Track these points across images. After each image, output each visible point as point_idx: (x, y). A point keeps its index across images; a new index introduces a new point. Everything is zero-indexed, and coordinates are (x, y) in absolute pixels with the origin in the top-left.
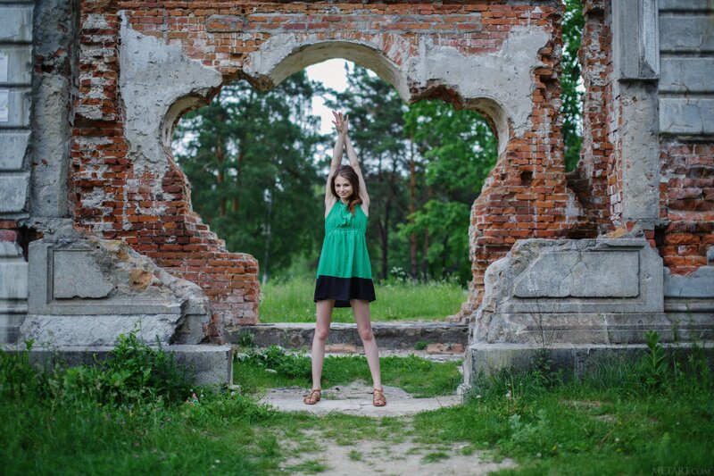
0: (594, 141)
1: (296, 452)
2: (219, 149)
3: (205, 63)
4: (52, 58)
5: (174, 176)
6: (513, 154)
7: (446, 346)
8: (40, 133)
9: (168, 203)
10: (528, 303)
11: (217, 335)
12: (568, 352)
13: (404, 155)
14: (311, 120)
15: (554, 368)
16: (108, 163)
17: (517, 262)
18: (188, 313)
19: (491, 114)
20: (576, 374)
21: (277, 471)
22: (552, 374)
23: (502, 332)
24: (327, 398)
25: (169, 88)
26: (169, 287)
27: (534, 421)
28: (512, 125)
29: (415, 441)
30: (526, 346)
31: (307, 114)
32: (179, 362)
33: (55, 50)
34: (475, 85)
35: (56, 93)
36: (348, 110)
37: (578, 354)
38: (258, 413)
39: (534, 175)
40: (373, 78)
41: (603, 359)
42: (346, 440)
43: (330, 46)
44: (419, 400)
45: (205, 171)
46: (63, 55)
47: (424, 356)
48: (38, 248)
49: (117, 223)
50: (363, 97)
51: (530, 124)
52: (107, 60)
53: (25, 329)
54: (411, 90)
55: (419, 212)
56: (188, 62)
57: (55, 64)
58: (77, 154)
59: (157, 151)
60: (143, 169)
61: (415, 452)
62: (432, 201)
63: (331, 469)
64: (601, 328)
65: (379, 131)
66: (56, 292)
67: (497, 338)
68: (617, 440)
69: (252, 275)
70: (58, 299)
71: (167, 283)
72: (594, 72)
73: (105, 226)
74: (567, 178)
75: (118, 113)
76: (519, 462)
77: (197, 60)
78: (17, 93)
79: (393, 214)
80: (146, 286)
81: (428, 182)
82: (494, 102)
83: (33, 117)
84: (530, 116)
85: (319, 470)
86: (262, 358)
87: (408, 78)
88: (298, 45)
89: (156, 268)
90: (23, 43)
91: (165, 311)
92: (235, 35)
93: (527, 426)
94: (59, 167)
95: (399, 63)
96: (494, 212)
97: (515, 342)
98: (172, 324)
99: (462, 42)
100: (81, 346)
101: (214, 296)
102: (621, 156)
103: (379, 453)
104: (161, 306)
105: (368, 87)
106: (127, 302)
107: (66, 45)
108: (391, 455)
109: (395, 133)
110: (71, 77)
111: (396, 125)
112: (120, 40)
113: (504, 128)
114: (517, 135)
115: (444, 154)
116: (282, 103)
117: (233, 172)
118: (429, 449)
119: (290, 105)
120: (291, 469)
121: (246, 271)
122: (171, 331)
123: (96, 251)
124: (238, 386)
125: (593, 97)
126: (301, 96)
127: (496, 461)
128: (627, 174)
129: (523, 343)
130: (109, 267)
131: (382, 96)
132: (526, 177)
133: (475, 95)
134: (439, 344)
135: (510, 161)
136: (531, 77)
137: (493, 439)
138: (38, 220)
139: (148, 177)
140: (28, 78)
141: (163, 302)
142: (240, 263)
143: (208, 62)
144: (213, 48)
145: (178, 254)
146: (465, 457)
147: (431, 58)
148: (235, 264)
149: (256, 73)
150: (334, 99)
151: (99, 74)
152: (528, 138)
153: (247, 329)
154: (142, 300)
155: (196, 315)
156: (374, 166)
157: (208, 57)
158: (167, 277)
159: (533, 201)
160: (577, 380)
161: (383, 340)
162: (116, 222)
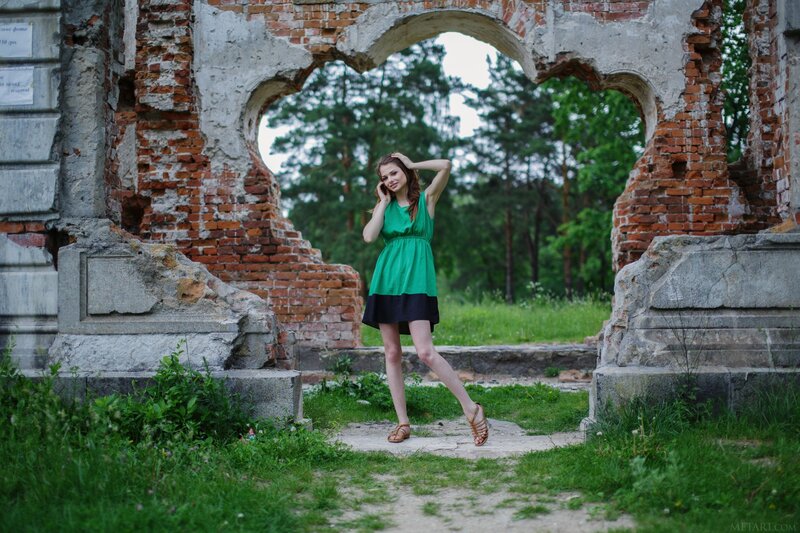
0: (764, 122)
1: (357, 503)
2: (346, 156)
3: (292, 40)
4: (85, 27)
5: (258, 175)
6: (662, 140)
7: (583, 373)
8: (71, 116)
9: (252, 207)
10: (668, 316)
11: (285, 359)
12: (720, 377)
13: (555, 158)
14: (449, 121)
15: (701, 398)
16: (181, 161)
17: (654, 264)
18: (247, 331)
19: (636, 93)
20: (731, 405)
21: (325, 528)
22: (699, 405)
23: (635, 353)
24: (418, 434)
25: (251, 72)
26: (226, 300)
27: (662, 465)
28: (661, 105)
29: (512, 490)
30: (666, 370)
31: (444, 113)
32: (233, 391)
33: (88, 17)
34: (615, 58)
35: (89, 69)
36: (492, 109)
37: (733, 380)
38: (323, 453)
39: (689, 165)
40: (519, 72)
41: (766, 385)
42: (427, 488)
43: (440, 16)
44: (532, 437)
45: (331, 181)
46: (98, 23)
47: (554, 384)
48: (69, 255)
49: (193, 230)
50: (508, 94)
51: (683, 104)
52: (178, 41)
53: (54, 351)
54: (537, 67)
55: (572, 223)
56: (272, 40)
57: (88, 34)
58: (146, 151)
59: (238, 145)
60: (222, 166)
61: (508, 504)
62: (587, 210)
63: (395, 526)
64: (763, 347)
65: (527, 131)
66: (90, 306)
67: (630, 361)
68: (774, 491)
69: (351, 289)
70: (93, 315)
71: (223, 296)
72: (763, 39)
73: (179, 234)
74: (729, 168)
75: (192, 101)
76: (639, 520)
77: (283, 38)
78: (44, 70)
79: (545, 226)
80: (197, 299)
81: (581, 188)
82: (638, 78)
83: (63, 99)
84: (682, 94)
85: (377, 528)
86: (355, 387)
87: (534, 52)
88: (401, 16)
89: (211, 276)
90: (50, 10)
91: (219, 329)
92: (326, 7)
93: (654, 472)
94: (94, 157)
95: (522, 34)
96: (639, 210)
97: (653, 365)
98: (228, 344)
99: (598, 6)
100: (120, 371)
101: (306, 314)
102: (788, 131)
103: (461, 505)
104: (215, 323)
105: (514, 83)
106: (174, 318)
107: (102, 10)
108: (476, 509)
109: (545, 134)
110: (111, 51)
111: (546, 124)
112: (193, 17)
113: (651, 110)
114: (667, 117)
115: (599, 156)
116: (415, 102)
117: (362, 181)
118: (527, 500)
119: (424, 104)
120: (344, 525)
121: (344, 285)
122: (226, 353)
123: (137, 257)
124: (307, 420)
125: (763, 69)
126: (437, 94)
127: (610, 517)
128: (796, 152)
129: (663, 366)
130: (153, 277)
131: (530, 92)
132: (678, 167)
133: (614, 70)
134: (574, 371)
135: (659, 149)
136: (683, 46)
137: (610, 489)
138: (70, 221)
139: (228, 176)
140: (55, 52)
141: (217, 317)
142: (336, 275)
143: (295, 40)
144: (301, 23)
145: (264, 265)
146: (569, 512)
147: (561, 27)
148: (330, 276)
149: (353, 50)
150: (474, 97)
151: (170, 57)
152: (681, 119)
153: (345, 354)
154: (192, 315)
155: (258, 334)
156: (522, 172)
157: (296, 34)
158: (223, 289)
159: (688, 196)
160: (732, 413)
161: (506, 366)
162: (191, 229)
